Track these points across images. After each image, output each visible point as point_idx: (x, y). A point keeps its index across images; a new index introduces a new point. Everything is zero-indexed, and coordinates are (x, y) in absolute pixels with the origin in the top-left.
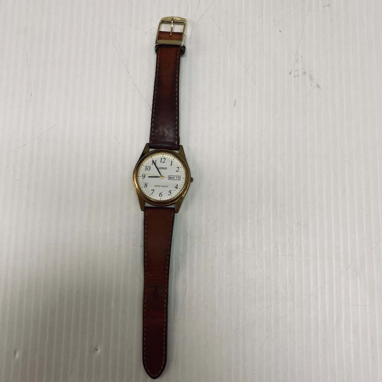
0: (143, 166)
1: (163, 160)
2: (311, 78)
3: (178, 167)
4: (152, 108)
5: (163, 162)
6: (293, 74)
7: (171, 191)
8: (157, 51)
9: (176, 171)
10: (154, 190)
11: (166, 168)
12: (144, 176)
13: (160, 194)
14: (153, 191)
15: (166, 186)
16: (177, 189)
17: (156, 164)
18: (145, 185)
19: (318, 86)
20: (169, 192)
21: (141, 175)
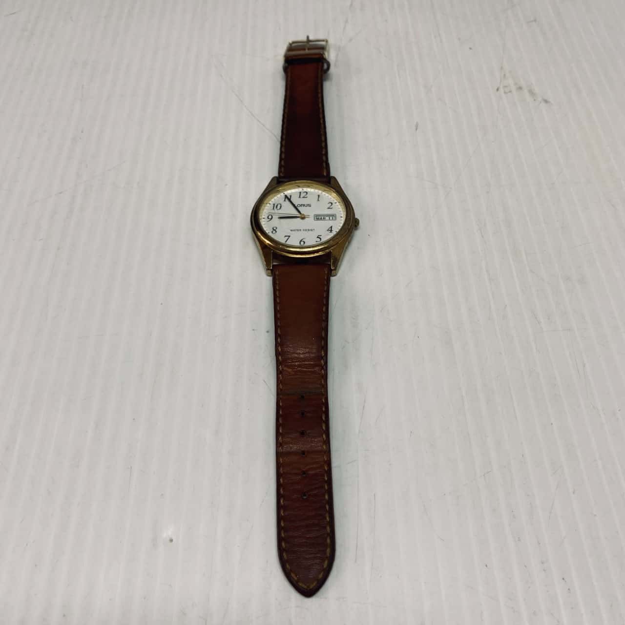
0: (268, 205)
1: (303, 195)
2: (532, 93)
3: (332, 204)
4: (280, 140)
5: (304, 197)
6: (502, 90)
7: (321, 236)
8: (285, 69)
9: (329, 208)
10: (289, 236)
11: (309, 205)
12: (270, 217)
13: (301, 241)
14: (287, 237)
15: (312, 230)
16: (331, 232)
17: (292, 200)
18: (272, 230)
19: (546, 101)
20: (318, 237)
21: (266, 217)
